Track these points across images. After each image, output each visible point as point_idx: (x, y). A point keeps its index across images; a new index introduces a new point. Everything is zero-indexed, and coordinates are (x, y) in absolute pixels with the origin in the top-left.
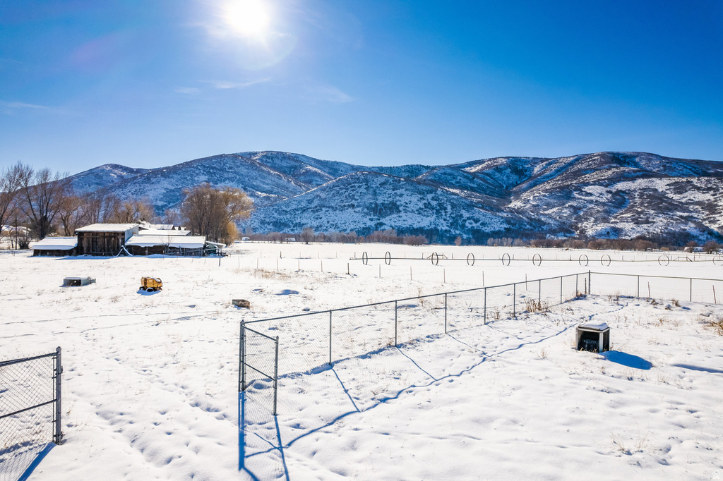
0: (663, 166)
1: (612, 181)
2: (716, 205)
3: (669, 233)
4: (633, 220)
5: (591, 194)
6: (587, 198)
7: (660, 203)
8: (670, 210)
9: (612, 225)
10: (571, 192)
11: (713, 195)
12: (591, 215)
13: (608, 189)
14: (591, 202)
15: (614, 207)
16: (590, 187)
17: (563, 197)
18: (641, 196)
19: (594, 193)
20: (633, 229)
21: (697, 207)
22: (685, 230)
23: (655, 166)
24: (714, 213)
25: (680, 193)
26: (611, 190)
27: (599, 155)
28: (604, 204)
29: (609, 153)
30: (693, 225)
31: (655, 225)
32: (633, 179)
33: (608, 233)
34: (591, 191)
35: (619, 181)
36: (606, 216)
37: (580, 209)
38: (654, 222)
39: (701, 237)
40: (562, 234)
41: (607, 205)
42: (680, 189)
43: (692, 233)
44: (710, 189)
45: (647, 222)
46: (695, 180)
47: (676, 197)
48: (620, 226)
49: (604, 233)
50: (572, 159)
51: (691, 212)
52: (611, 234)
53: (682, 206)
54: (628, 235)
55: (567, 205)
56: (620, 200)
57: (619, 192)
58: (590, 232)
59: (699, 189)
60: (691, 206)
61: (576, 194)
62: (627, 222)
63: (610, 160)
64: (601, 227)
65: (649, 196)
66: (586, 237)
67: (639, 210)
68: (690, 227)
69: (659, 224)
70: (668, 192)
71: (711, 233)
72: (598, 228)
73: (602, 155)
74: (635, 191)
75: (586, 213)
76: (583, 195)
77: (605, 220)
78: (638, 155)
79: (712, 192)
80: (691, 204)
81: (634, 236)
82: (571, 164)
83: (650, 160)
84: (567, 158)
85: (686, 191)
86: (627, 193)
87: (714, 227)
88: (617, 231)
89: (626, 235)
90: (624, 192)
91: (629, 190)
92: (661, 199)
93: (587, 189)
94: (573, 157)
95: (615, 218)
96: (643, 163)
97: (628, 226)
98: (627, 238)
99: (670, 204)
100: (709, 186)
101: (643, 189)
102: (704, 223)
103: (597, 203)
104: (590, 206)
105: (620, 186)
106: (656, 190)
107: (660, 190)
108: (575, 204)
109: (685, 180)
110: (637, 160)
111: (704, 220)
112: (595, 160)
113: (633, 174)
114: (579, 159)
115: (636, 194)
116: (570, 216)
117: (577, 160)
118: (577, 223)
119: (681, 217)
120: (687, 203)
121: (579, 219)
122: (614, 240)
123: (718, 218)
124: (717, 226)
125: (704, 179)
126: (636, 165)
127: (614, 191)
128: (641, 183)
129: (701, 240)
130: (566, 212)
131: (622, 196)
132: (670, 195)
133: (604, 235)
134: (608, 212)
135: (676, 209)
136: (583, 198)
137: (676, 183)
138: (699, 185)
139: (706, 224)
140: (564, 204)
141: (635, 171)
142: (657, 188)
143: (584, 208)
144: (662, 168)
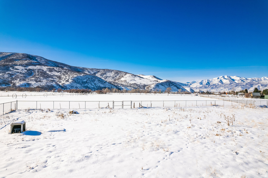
0: (45, 62)
1: (27, 65)
2: (61, 77)
3: (47, 86)
4: (35, 80)
5: (18, 69)
6: (16, 71)
7: (44, 75)
8: (47, 77)
9: (27, 82)
10: (9, 68)
11: (60, 74)
12: (18, 78)
13: (25, 68)
14: (18, 72)
15: (28, 75)
16: (18, 66)
17: (5, 69)
18: (38, 72)
19: (19, 69)
20: (35, 84)
21: (56, 77)
22: (52, 84)
23: (43, 62)
24: (60, 79)
25: (51, 72)
26: (27, 68)
27: (21, 54)
28: (24, 74)
29: (26, 54)
30: (54, 83)
31: (43, 82)
32: (35, 65)
33: (25, 85)
34: (18, 68)
35: (30, 66)
36: (25, 78)
37: (13, 75)
38: (42, 82)
39: (57, 87)
40: (4, 85)
41: (25, 74)
42: (51, 70)
43: (54, 86)
44: (59, 71)
45: (40, 81)
46: (55, 68)
47: (50, 73)
48: (30, 82)
49: (23, 85)
50: (9, 54)
51: (54, 79)
52: (26, 85)
53: (51, 77)
54: (33, 86)
55: (7, 73)
56: (30, 73)
57: (30, 70)
58: (17, 85)
59: (56, 71)
60: (54, 77)
61: (11, 69)
62: (33, 81)
63: (26, 57)
64: (22, 83)
65: (41, 72)
66: (16, 86)
67: (37, 77)
68: (54, 84)
69: (44, 82)
70: (47, 71)
71: (60, 86)
72: (21, 83)
73: (23, 55)
74: (36, 70)
75: (16, 77)
76: (14, 69)
77: (24, 80)
78: (37, 57)
79: (60, 73)
80: (54, 76)
81: (35, 86)
82: (9, 56)
83: (41, 59)
84: (7, 53)
85: (53, 72)
86: (33, 70)
87: (60, 84)
88: (29, 84)
89: (32, 86)
90: (32, 70)
91: (34, 69)
92: (45, 73)
93: (16, 67)
94: (10, 53)
95: (28, 79)
96: (39, 60)
97: (33, 83)
98: (33, 87)
99: (48, 75)
100: (59, 70)
101: (39, 69)
102: (58, 82)
103: (21, 73)
104: (18, 74)
105: (30, 67)
106: (43, 70)
107: (45, 70)
108: (11, 73)
109: (52, 68)
110: (37, 58)
111: (58, 81)
112: (20, 56)
113: (35, 63)
114: (12, 54)
115: (36, 71)
116: (8, 77)
117: (12, 55)
118: (11, 81)
119: (51, 80)
120: (53, 76)
121: (13, 79)
122: (27, 88)
123: (61, 81)
124: (61, 83)
125: (58, 68)
126: (36, 60)
127: (28, 69)
128: (38, 67)
129: (57, 88)
130: (6, 76)
131: (31, 71)
132: (48, 72)
133: (24, 86)
134: (25, 77)
135: (49, 77)
136: (14, 70)
137: (49, 68)
138: (56, 70)
139: (58, 83)
140: (5, 72)
141: (36, 63)
142: (43, 69)
143: (15, 74)
144: (45, 63)
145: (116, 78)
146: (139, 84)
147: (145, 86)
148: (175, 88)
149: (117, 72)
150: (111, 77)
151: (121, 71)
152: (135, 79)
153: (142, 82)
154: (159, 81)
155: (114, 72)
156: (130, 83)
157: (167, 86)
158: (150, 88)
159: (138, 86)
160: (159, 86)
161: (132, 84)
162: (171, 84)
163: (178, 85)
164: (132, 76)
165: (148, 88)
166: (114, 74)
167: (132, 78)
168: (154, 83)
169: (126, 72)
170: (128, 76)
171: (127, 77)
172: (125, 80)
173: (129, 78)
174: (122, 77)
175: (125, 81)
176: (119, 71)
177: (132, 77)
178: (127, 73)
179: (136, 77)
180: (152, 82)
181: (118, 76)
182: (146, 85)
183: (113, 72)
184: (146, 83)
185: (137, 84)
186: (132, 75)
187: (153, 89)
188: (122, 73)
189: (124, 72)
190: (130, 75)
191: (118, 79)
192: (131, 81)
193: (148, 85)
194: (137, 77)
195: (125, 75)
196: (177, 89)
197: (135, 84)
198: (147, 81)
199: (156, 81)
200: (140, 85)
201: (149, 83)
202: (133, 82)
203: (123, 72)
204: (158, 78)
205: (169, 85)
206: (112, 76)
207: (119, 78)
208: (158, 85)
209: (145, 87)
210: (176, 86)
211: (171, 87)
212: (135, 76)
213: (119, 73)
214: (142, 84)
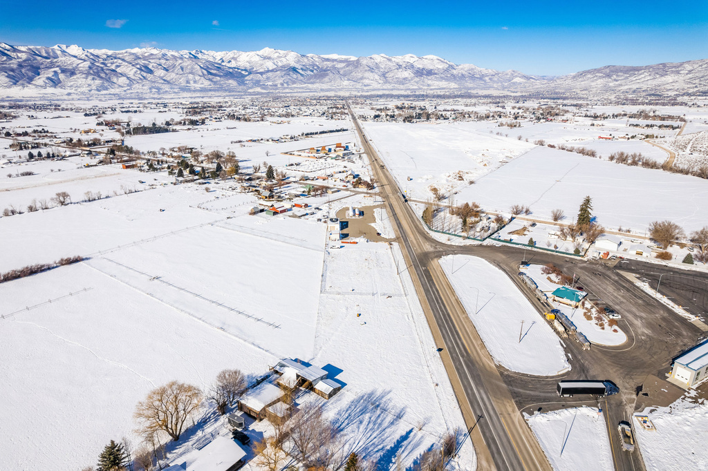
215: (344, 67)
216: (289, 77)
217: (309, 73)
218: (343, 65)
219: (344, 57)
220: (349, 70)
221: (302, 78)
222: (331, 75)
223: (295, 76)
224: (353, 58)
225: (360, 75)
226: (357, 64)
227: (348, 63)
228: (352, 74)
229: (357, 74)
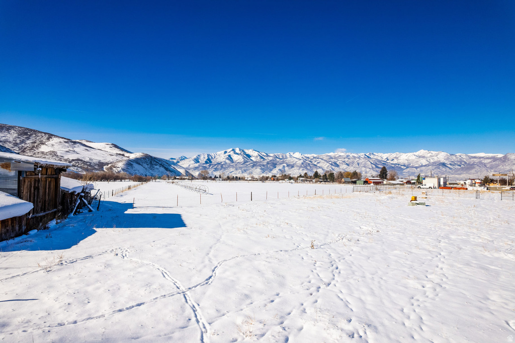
145: (23, 145)
146: (87, 159)
147: (101, 165)
148: (162, 169)
149: (26, 133)
150: (10, 142)
151: (34, 131)
152: (75, 148)
153: (93, 157)
154: (127, 154)
155: (15, 131)
156: (66, 157)
157: (148, 165)
158: (114, 169)
159: (87, 165)
160: (132, 164)
161: (73, 160)
162: (155, 163)
163: (165, 164)
164: (65, 142)
165: (111, 168)
166: (16, 135)
167: (67, 147)
168: (119, 158)
169: (48, 134)
170: (56, 141)
171: (54, 144)
172: (53, 152)
173: (60, 146)
174: (43, 144)
175: (54, 154)
176: (31, 130)
177: (67, 144)
178: (52, 135)
179: (76, 146)
180: (115, 158)
181: (28, 142)
182: (103, 163)
183: (13, 131)
184: (103, 158)
185: (85, 161)
186: (66, 140)
187: (122, 172)
188: (39, 134)
189: (45, 133)
190: (62, 140)
191: (32, 148)
192: (68, 153)
193: (107, 164)
194: (78, 144)
195: (48, 139)
196: (166, 171)
197: (78, 160)
198: (102, 155)
199: (120, 154)
200: (91, 163)
201: (109, 159)
202: (72, 157)
203: (42, 132)
204: (122, 150)
205: (151, 163)
206: (11, 139)
207: (34, 147)
208: (130, 163)
209: (103, 168)
210: (163, 166)
211: (156, 167)
212: (75, 143)
213: (31, 135)
214: (94, 161)
215: (491, 162)
216: (439, 170)
217: (457, 167)
218: (489, 160)
219: (491, 155)
220: (496, 164)
221: (450, 170)
222: (477, 167)
223: (444, 169)
224: (500, 156)
225: (508, 168)
226: (505, 159)
227: (495, 159)
228: (499, 167)
229: (505, 167)
